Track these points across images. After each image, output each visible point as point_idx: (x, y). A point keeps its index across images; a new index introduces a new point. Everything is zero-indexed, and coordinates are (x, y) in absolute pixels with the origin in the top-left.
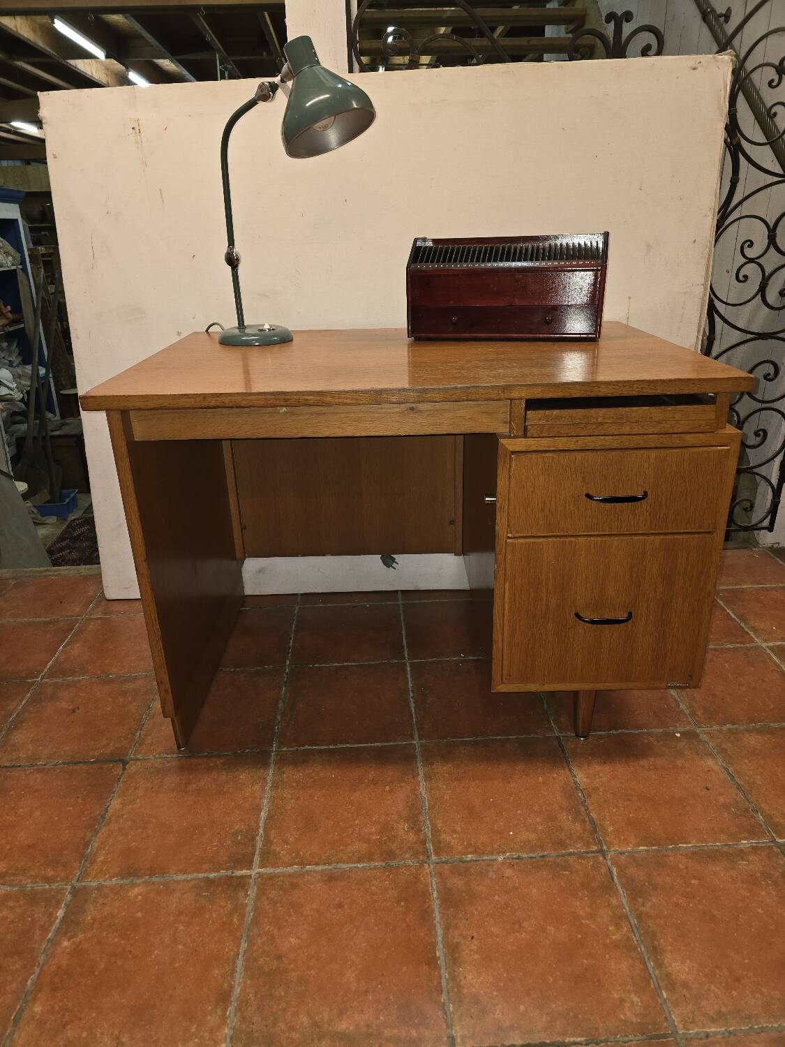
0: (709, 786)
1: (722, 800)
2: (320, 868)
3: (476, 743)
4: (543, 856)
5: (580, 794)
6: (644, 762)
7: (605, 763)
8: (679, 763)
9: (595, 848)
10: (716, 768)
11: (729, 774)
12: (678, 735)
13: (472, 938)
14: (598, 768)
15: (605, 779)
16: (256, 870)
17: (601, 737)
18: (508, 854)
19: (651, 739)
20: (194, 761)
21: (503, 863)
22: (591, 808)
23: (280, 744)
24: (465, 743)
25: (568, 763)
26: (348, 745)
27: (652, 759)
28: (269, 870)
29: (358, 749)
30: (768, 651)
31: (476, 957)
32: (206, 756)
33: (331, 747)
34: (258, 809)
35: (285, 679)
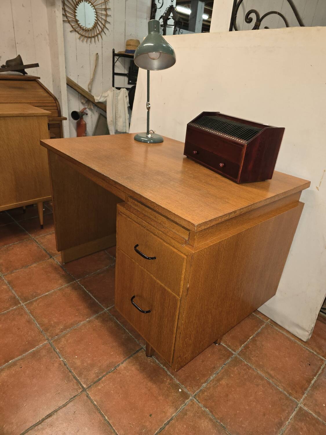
0: (153, 416)
1: (147, 424)
2: (32, 317)
3: (118, 325)
4: (70, 371)
5: (113, 369)
6: (150, 384)
7: (138, 370)
8: (160, 398)
9: (85, 386)
10: (168, 414)
11: (169, 422)
12: (180, 390)
13: (21, 367)
14: (133, 369)
15: (127, 374)
16: (23, 304)
17: (154, 362)
18: (65, 360)
19: (168, 381)
20: (60, 269)
21: (60, 361)
22: (107, 376)
23: (80, 280)
24: (115, 322)
25: (129, 358)
26: (91, 295)
27: (155, 386)
28: (25, 307)
29: (91, 298)
30: (297, 409)
31: (13, 372)
32: (64, 270)
33: (87, 292)
34: (48, 291)
35: (112, 265)
